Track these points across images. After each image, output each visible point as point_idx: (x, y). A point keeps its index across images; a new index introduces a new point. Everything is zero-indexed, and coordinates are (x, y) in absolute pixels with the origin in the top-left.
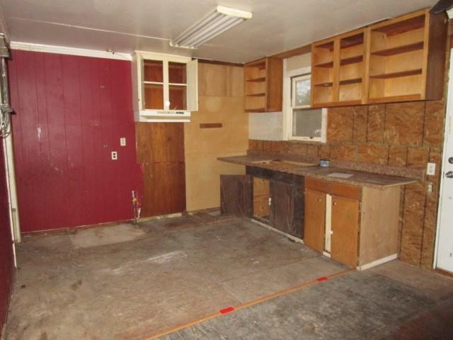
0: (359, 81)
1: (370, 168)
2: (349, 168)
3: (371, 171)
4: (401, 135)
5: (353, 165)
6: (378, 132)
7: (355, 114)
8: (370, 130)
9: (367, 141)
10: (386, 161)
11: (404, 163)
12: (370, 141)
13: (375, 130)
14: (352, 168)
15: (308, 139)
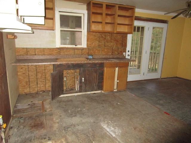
0: (101, 23)
1: (108, 56)
2: (100, 57)
3: (109, 57)
4: (116, 44)
5: (101, 56)
6: (109, 43)
7: (100, 36)
8: (106, 42)
9: (105, 46)
10: (112, 53)
11: (117, 53)
12: (106, 46)
13: (108, 42)
14: (101, 57)
15: (74, 46)
